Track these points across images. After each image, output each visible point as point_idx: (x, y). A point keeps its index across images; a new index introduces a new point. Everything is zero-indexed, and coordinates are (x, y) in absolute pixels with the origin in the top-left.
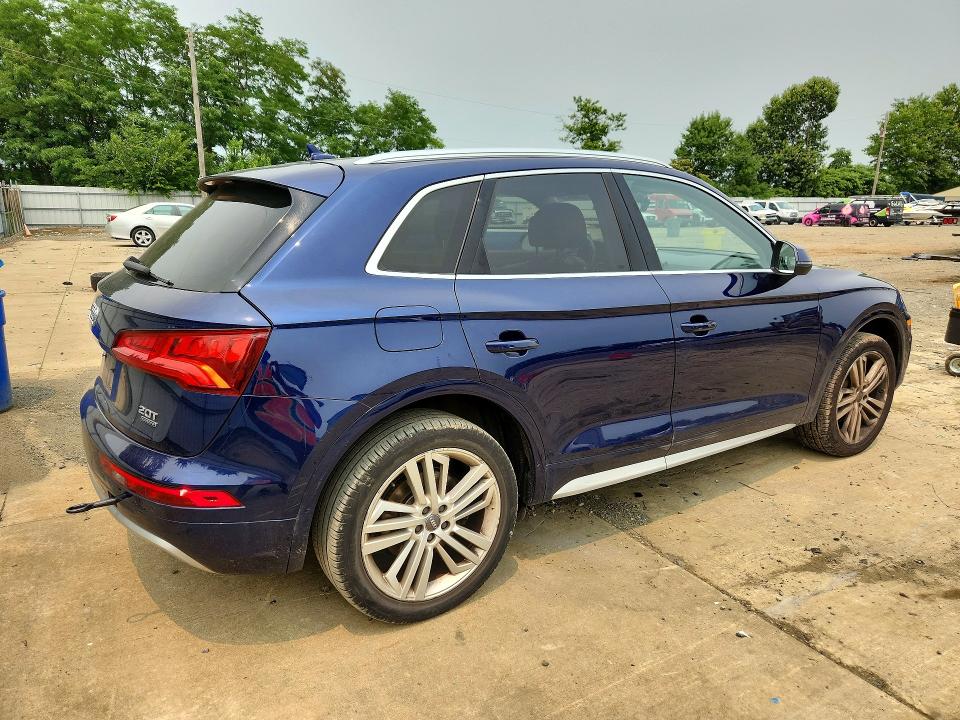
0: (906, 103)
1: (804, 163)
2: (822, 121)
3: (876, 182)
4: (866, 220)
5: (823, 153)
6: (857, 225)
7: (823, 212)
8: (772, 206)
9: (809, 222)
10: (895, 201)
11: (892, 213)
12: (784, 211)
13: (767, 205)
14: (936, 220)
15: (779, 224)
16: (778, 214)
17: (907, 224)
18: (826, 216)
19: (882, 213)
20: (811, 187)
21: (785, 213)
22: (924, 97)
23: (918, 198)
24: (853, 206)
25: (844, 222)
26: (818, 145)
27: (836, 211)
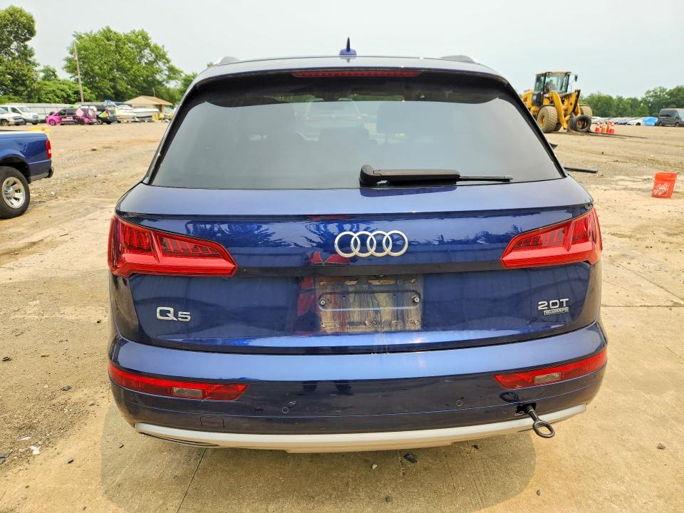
0: (83, 36)
1: (24, 75)
2: (27, 43)
3: (82, 93)
4: (95, 120)
5: (36, 69)
6: (90, 124)
7: (62, 114)
8: (14, 110)
9: (53, 123)
10: (109, 106)
11: (110, 115)
12: (26, 113)
13: (10, 109)
14: (137, 120)
15: (25, 124)
16: (23, 116)
17: (119, 122)
18: (65, 118)
19: (103, 115)
20: (36, 95)
21: (28, 115)
22: (93, 33)
23: (118, 105)
24: (83, 110)
25: (80, 121)
26: (30, 62)
27: (71, 114)
